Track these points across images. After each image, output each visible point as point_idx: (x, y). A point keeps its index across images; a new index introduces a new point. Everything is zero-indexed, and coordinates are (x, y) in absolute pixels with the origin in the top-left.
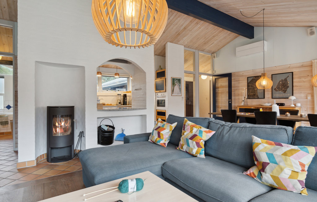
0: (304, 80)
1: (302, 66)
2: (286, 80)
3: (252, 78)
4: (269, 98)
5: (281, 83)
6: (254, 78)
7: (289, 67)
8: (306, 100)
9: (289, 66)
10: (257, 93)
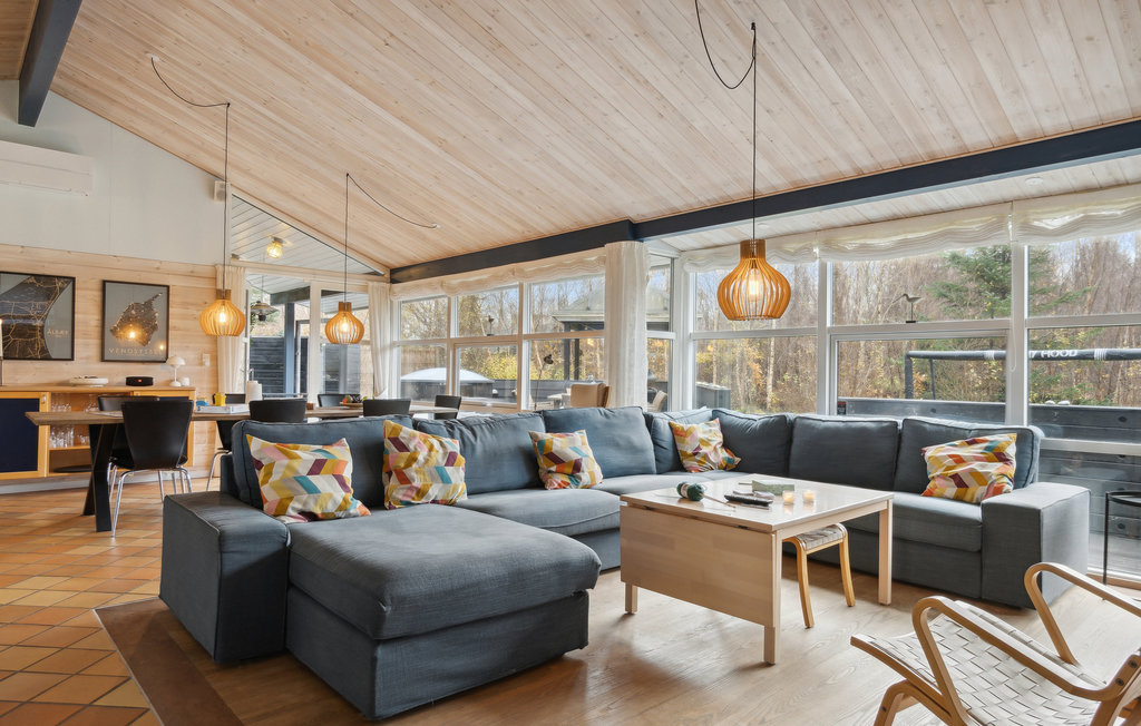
0: (195, 312)
1: (192, 275)
2: (148, 305)
3: (21, 279)
4: (87, 358)
5: (133, 312)
6: (32, 280)
7: (158, 268)
8: (199, 368)
9: (158, 265)
10: (42, 337)
